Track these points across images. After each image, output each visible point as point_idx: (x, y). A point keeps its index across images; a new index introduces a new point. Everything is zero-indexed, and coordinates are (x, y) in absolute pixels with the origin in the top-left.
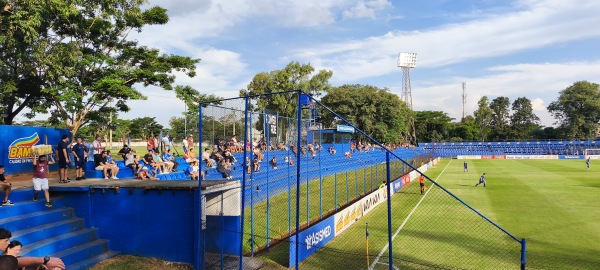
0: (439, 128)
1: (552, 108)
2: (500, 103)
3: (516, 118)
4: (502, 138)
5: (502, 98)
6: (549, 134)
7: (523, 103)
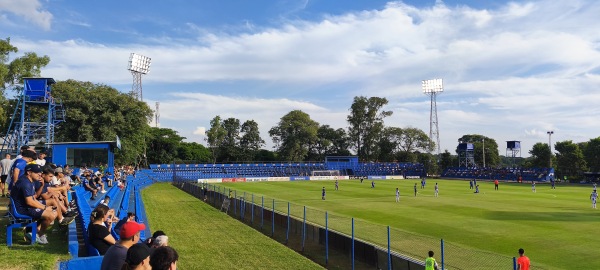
0: (168, 147)
1: (272, 132)
2: (231, 124)
3: (245, 140)
4: (232, 160)
5: (233, 120)
6: (266, 157)
7: (251, 126)
